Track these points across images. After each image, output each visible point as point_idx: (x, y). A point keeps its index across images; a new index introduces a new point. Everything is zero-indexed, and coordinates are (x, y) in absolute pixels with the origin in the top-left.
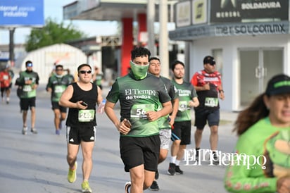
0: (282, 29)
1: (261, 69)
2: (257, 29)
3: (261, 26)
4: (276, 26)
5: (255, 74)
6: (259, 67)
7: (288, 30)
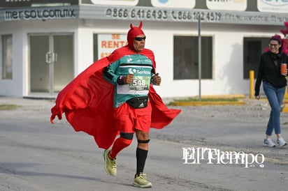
0: (72, 14)
1: (52, 54)
2: (47, 14)
3: (51, 11)
4: (67, 10)
5: (45, 60)
6: (50, 53)
7: (78, 14)
